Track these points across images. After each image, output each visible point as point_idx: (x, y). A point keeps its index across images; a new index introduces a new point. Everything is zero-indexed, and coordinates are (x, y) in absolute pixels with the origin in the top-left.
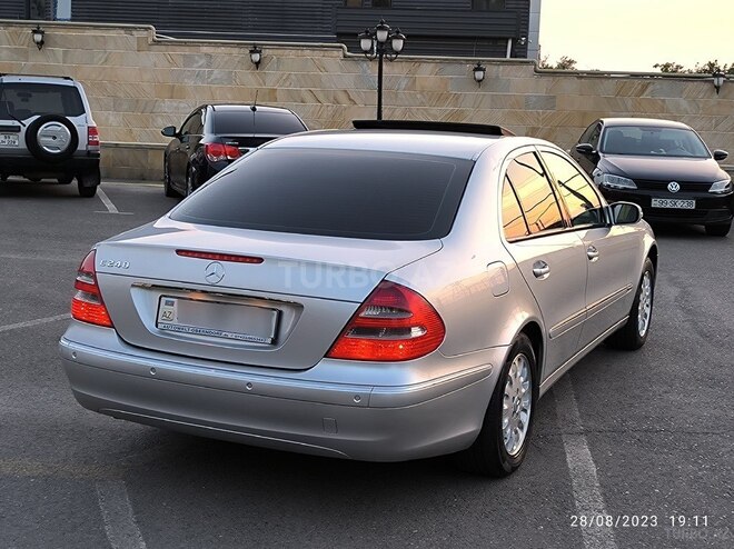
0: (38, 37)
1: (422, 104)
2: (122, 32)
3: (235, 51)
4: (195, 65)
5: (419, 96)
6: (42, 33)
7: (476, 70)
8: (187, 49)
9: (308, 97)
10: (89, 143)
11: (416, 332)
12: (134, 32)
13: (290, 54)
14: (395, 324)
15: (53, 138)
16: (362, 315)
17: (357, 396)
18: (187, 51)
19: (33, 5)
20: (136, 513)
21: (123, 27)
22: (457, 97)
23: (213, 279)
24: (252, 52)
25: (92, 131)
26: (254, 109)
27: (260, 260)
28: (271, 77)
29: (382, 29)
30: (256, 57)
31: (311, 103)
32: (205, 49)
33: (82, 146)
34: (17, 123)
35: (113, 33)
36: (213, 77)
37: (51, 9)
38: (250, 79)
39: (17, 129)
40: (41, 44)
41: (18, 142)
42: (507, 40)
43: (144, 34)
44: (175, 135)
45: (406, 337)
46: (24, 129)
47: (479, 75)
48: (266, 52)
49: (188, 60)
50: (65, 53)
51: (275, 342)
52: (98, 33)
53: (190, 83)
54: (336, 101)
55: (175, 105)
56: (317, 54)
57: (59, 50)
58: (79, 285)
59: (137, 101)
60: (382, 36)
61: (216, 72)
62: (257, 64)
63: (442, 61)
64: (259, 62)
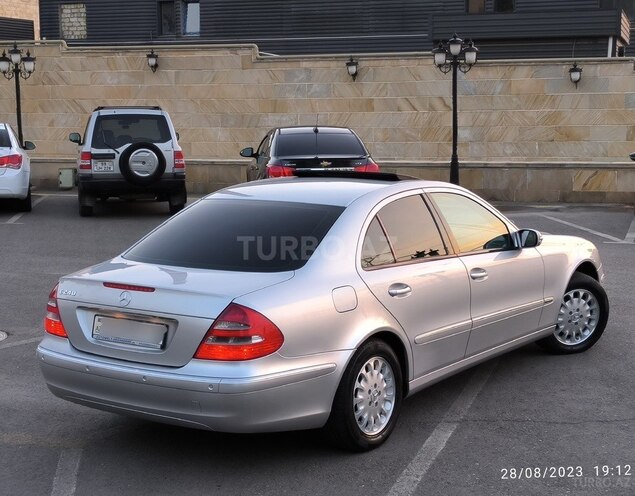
0: (152, 61)
1: (519, 107)
2: (228, 52)
3: (333, 64)
4: (296, 80)
5: (514, 99)
6: (156, 57)
7: (572, 70)
8: (287, 65)
9: (404, 105)
10: (176, 166)
11: (256, 340)
12: (239, 52)
13: (386, 64)
14: (242, 334)
15: (143, 163)
16: (216, 328)
17: (211, 385)
18: (287, 66)
19: (164, 21)
20: (80, 469)
21: (229, 48)
22: (554, 99)
23: (124, 303)
24: (348, 64)
25: (178, 155)
26: (316, 131)
27: (152, 289)
28: (368, 88)
29: (455, 42)
30: (353, 69)
31: (407, 111)
32: (305, 64)
33: (169, 169)
34: (112, 151)
35: (219, 54)
36: (312, 90)
37: (181, 24)
38: (347, 90)
39: (112, 156)
40: (155, 67)
41: (112, 168)
42: (607, 38)
43: (247, 52)
44: (253, 155)
45: (249, 343)
46: (118, 156)
47: (576, 76)
48: (363, 64)
49: (289, 75)
50: (177, 74)
51: (163, 347)
52: (206, 54)
53: (291, 97)
54: (432, 108)
55: (277, 118)
56: (413, 64)
57: (171, 72)
58: (50, 309)
59: (243, 117)
60: (455, 49)
61: (315, 85)
62: (355, 76)
63: (537, 64)
64: (356, 74)
